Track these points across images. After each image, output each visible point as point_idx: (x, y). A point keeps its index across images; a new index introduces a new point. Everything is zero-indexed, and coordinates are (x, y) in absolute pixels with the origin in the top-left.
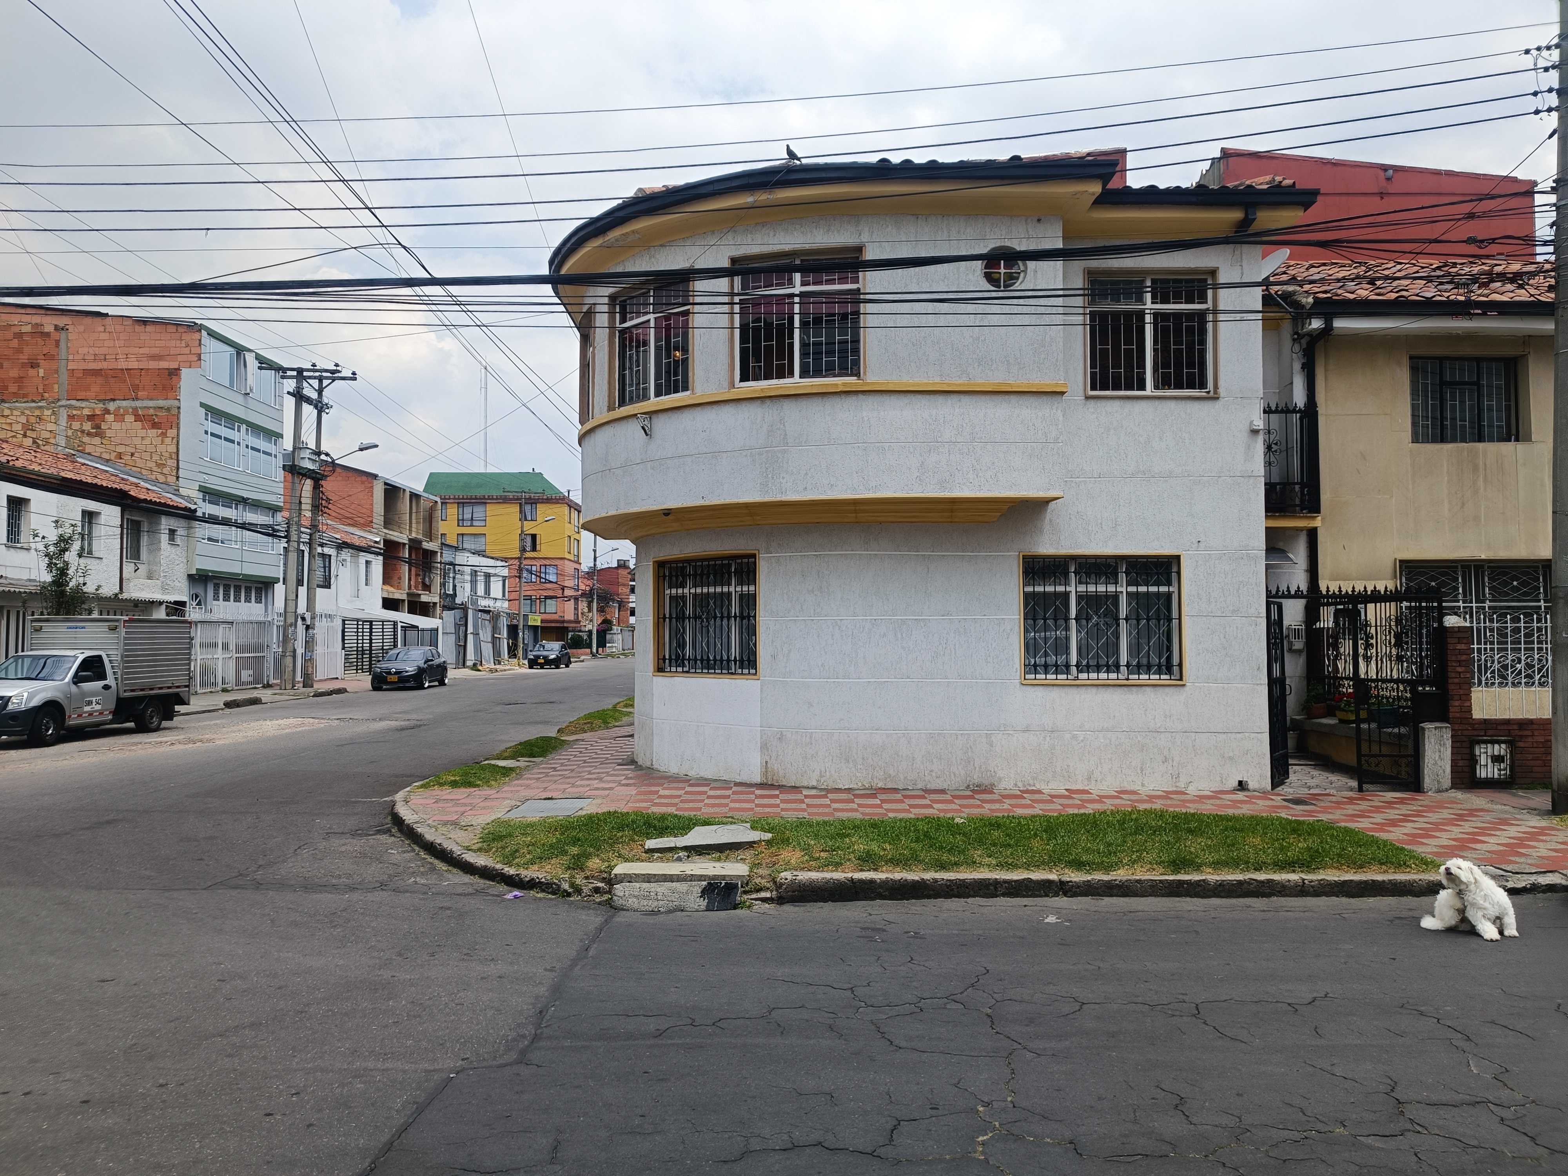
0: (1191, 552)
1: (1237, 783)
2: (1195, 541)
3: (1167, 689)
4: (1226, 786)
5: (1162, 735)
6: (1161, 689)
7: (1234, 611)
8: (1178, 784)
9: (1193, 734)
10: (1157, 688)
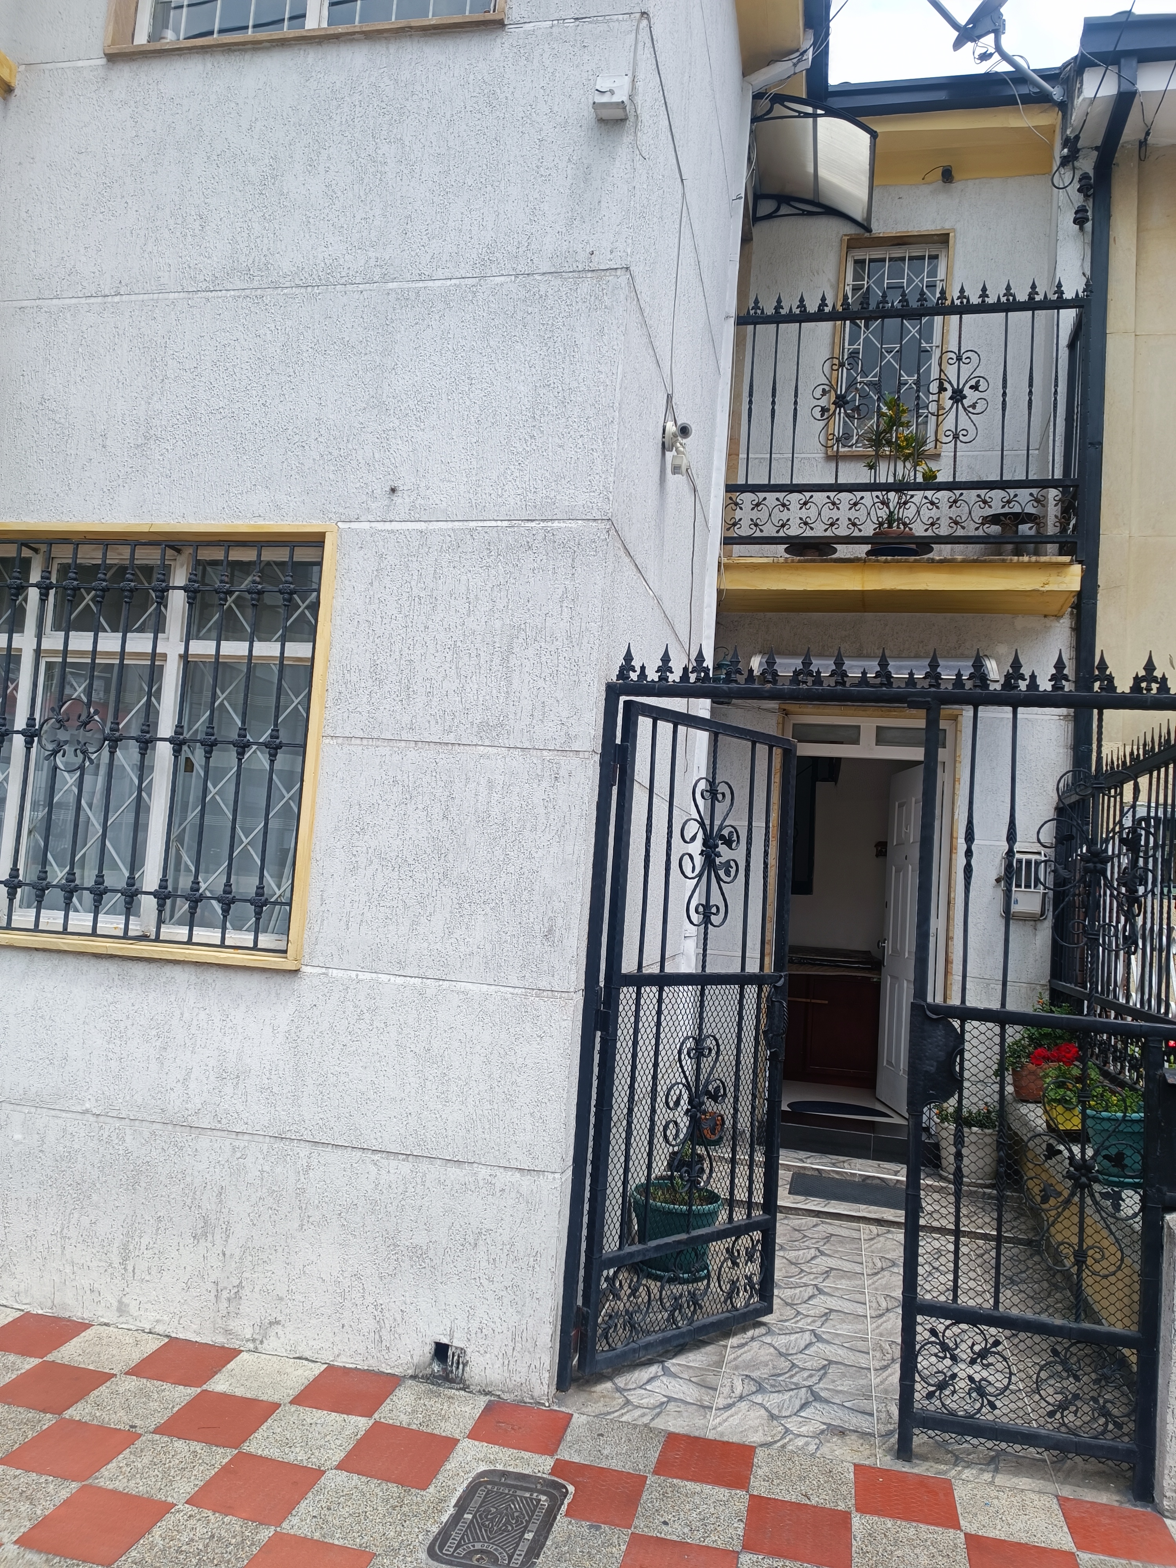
0: (366, 525)
1: (429, 1349)
2: (381, 488)
3: (240, 982)
4: (394, 1354)
5: (204, 1142)
6: (219, 979)
7: (484, 727)
8: (233, 1324)
9: (304, 1150)
10: (210, 976)
